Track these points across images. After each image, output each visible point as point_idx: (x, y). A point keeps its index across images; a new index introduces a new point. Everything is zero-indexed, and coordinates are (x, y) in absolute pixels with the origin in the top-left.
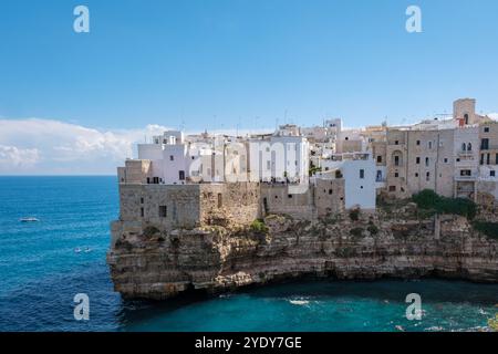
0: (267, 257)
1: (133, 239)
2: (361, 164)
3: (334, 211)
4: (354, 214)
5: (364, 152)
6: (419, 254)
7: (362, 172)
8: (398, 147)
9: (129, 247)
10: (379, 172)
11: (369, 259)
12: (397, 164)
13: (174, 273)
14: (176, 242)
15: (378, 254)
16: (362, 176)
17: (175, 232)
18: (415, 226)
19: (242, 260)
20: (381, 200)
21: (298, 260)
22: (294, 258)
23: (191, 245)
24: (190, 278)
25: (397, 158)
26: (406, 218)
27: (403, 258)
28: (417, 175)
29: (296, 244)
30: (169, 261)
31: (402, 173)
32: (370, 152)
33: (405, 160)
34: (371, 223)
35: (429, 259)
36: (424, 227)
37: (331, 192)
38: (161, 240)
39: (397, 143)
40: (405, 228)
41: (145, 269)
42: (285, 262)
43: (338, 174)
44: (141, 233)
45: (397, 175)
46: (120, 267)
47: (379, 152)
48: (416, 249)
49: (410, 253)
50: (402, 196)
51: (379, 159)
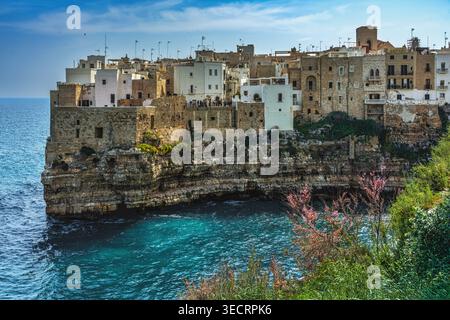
0: (193, 178)
1: (69, 160)
2: (279, 89)
5: (278, 76)
6: (336, 173)
7: (280, 96)
8: (313, 73)
9: (65, 167)
10: (294, 96)
11: (289, 179)
12: (311, 88)
13: (107, 193)
14: (112, 162)
15: (296, 173)
16: (280, 99)
17: (113, 152)
18: (330, 147)
19: (169, 180)
20: (297, 122)
21: (222, 181)
22: (218, 178)
23: (126, 164)
24: (123, 197)
25: (311, 83)
26: (323, 140)
27: (321, 178)
28: (330, 99)
30: (103, 180)
31: (316, 97)
32: (286, 76)
33: (318, 84)
34: (289, 144)
35: (345, 178)
36: (339, 147)
37: (251, 114)
38: (96, 161)
39: (310, 69)
40: (322, 150)
41: (80, 189)
42: (209, 182)
43: (257, 97)
44: (78, 153)
45: (311, 98)
46: (54, 187)
47: (294, 76)
48: (333, 169)
49: (327, 172)
50: (316, 119)
51: (295, 84)
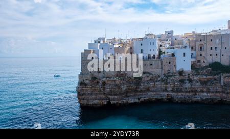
0: (141, 91)
1: (87, 82)
2: (184, 50)
3: (171, 71)
4: (181, 73)
5: (185, 45)
6: (213, 92)
7: (184, 54)
8: (202, 42)
9: (86, 85)
10: (192, 54)
11: (187, 94)
12: (201, 50)
13: (103, 96)
14: (104, 83)
15: (192, 91)
16: (184, 56)
17: (104, 79)
18: (211, 79)
19: (131, 92)
20: (193, 66)
21: (155, 93)
22: (153, 92)
23: (110, 85)
24: (109, 99)
25: (201, 48)
26: (206, 75)
27: (205, 94)
28: (211, 55)
29: (154, 86)
30: (101, 91)
31: (203, 54)
32: (188, 45)
33: (205, 48)
34: (189, 77)
35: (218, 94)
36: (215, 79)
37: (170, 63)
38: (98, 82)
39: (201, 41)
40: (206, 80)
41: (91, 94)
42: (149, 94)
43: (173, 55)
44: (90, 79)
45: (201, 55)
46: (82, 93)
47: (192, 45)
48: (212, 89)
49: (208, 91)
50: (204, 65)
51: (192, 48)
